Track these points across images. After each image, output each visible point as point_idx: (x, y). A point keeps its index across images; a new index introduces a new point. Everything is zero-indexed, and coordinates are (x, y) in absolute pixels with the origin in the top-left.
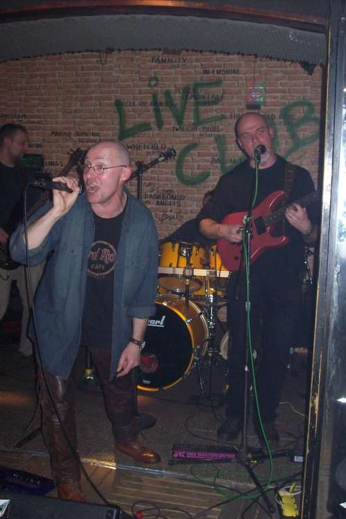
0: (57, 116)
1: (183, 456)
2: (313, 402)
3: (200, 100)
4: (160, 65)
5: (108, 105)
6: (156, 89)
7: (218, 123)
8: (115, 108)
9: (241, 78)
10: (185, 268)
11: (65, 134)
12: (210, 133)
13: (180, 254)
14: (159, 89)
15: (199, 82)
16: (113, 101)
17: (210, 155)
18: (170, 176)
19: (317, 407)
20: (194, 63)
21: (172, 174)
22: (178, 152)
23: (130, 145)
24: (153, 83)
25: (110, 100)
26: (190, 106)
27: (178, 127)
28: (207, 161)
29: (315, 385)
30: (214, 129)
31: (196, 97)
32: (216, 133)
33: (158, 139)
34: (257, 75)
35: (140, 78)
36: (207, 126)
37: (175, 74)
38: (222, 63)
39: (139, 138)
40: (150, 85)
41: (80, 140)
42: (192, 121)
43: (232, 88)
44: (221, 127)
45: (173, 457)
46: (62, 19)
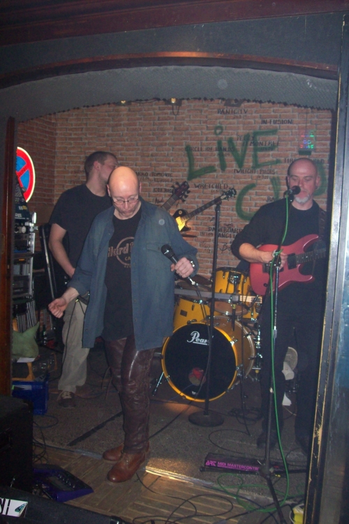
0: (137, 159)
1: (214, 465)
2: (316, 433)
3: (258, 147)
4: (224, 116)
5: (180, 150)
6: (220, 136)
7: (274, 167)
8: (186, 152)
9: (295, 127)
10: (233, 294)
11: (142, 174)
12: (266, 175)
13: (229, 281)
14: (224, 137)
15: (257, 130)
16: (184, 147)
17: (266, 194)
18: (231, 212)
19: (320, 438)
20: (254, 115)
21: (232, 210)
22: (238, 192)
23: (197, 184)
24: (218, 131)
25: (182, 145)
26: (250, 152)
27: (239, 169)
28: (263, 200)
29: (319, 417)
30: (270, 172)
31: (255, 144)
32: (272, 175)
33: (221, 180)
34: (309, 125)
35: (207, 127)
36: (264, 169)
37: (238, 123)
38: (278, 114)
39: (205, 179)
40: (215, 133)
41: (155, 179)
42: (251, 164)
43: (287, 136)
44: (276, 170)
45: (205, 465)
46: (106, 71)
